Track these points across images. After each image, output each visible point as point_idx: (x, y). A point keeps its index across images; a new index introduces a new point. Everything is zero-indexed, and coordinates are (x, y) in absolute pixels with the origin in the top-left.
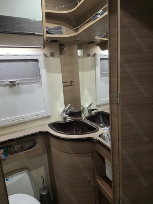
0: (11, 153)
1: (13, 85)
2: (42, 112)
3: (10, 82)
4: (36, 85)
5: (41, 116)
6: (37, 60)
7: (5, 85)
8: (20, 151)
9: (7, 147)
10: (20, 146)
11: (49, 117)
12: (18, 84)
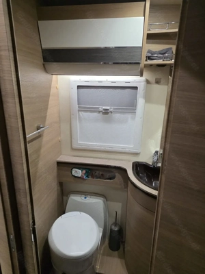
0: (93, 177)
1: (106, 112)
2: (130, 147)
3: (104, 110)
4: (129, 116)
5: (127, 150)
6: (136, 88)
7: (99, 112)
8: (100, 178)
9: (90, 169)
10: (101, 173)
11: (137, 154)
12: (111, 112)
